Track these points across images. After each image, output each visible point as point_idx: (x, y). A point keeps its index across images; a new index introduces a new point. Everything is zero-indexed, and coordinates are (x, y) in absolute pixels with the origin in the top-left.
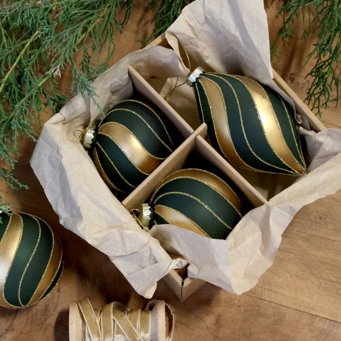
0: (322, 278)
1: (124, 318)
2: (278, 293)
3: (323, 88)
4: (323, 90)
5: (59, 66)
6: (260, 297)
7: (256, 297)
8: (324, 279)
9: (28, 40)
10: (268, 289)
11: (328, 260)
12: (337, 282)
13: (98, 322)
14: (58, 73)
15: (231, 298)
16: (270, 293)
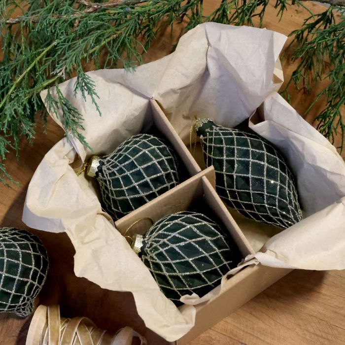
0: (307, 331)
1: (87, 333)
2: (260, 339)
3: (328, 131)
4: (328, 133)
5: (64, 68)
6: (240, 341)
7: (237, 340)
8: (310, 332)
9: (45, 49)
10: (250, 334)
11: (315, 313)
12: (322, 337)
13: (60, 330)
14: (63, 74)
15: (211, 338)
16: (252, 337)
